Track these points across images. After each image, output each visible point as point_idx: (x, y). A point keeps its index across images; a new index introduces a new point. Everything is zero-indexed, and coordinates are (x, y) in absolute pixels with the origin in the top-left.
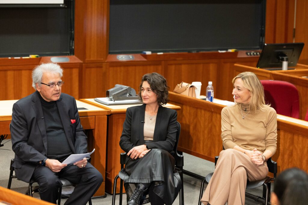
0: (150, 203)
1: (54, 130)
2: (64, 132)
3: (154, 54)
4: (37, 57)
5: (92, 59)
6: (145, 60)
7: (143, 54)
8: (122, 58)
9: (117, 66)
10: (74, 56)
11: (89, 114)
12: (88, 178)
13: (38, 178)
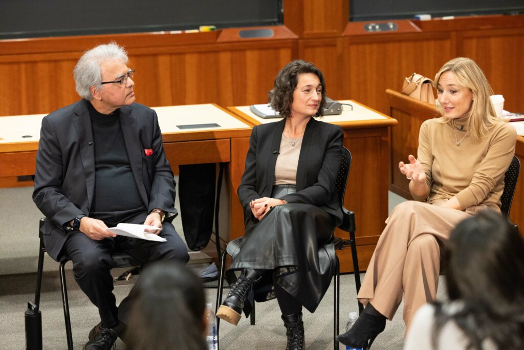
0: (276, 299)
1: (110, 166)
2: (131, 171)
3: (437, 19)
4: (212, 29)
5: (315, 31)
6: (418, 30)
7: (414, 19)
8: (373, 27)
9: (364, 43)
10: (284, 27)
11: (216, 136)
12: (160, 253)
13: (71, 253)
